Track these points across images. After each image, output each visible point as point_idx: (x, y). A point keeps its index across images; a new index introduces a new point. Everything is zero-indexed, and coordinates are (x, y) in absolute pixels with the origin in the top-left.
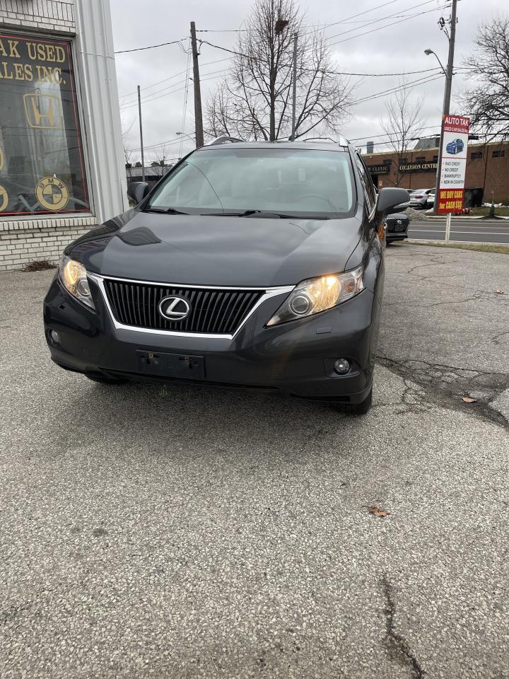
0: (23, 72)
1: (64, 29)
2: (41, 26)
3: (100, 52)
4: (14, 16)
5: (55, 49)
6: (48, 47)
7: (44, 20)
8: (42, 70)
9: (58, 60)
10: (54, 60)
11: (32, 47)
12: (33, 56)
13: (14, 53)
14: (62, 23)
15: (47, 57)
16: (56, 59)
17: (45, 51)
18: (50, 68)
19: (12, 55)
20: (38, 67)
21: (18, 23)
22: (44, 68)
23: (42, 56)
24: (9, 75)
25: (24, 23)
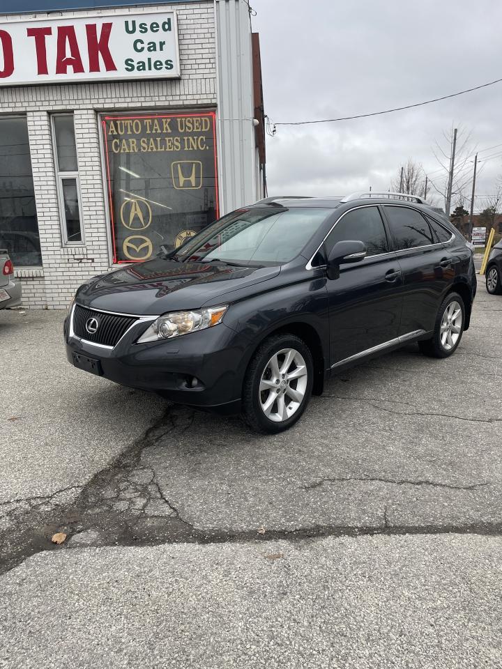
0: (173, 144)
1: (206, 102)
2: (186, 103)
3: (236, 116)
4: (164, 98)
5: (201, 120)
6: (195, 119)
7: (189, 97)
8: (188, 139)
9: (204, 130)
10: (200, 130)
11: (181, 121)
12: (182, 129)
13: (167, 130)
14: (205, 96)
15: (193, 128)
16: (202, 128)
17: (193, 124)
18: (195, 138)
19: (165, 131)
20: (186, 138)
21: (166, 103)
22: (190, 138)
23: (189, 128)
24: (161, 148)
25: (172, 103)
